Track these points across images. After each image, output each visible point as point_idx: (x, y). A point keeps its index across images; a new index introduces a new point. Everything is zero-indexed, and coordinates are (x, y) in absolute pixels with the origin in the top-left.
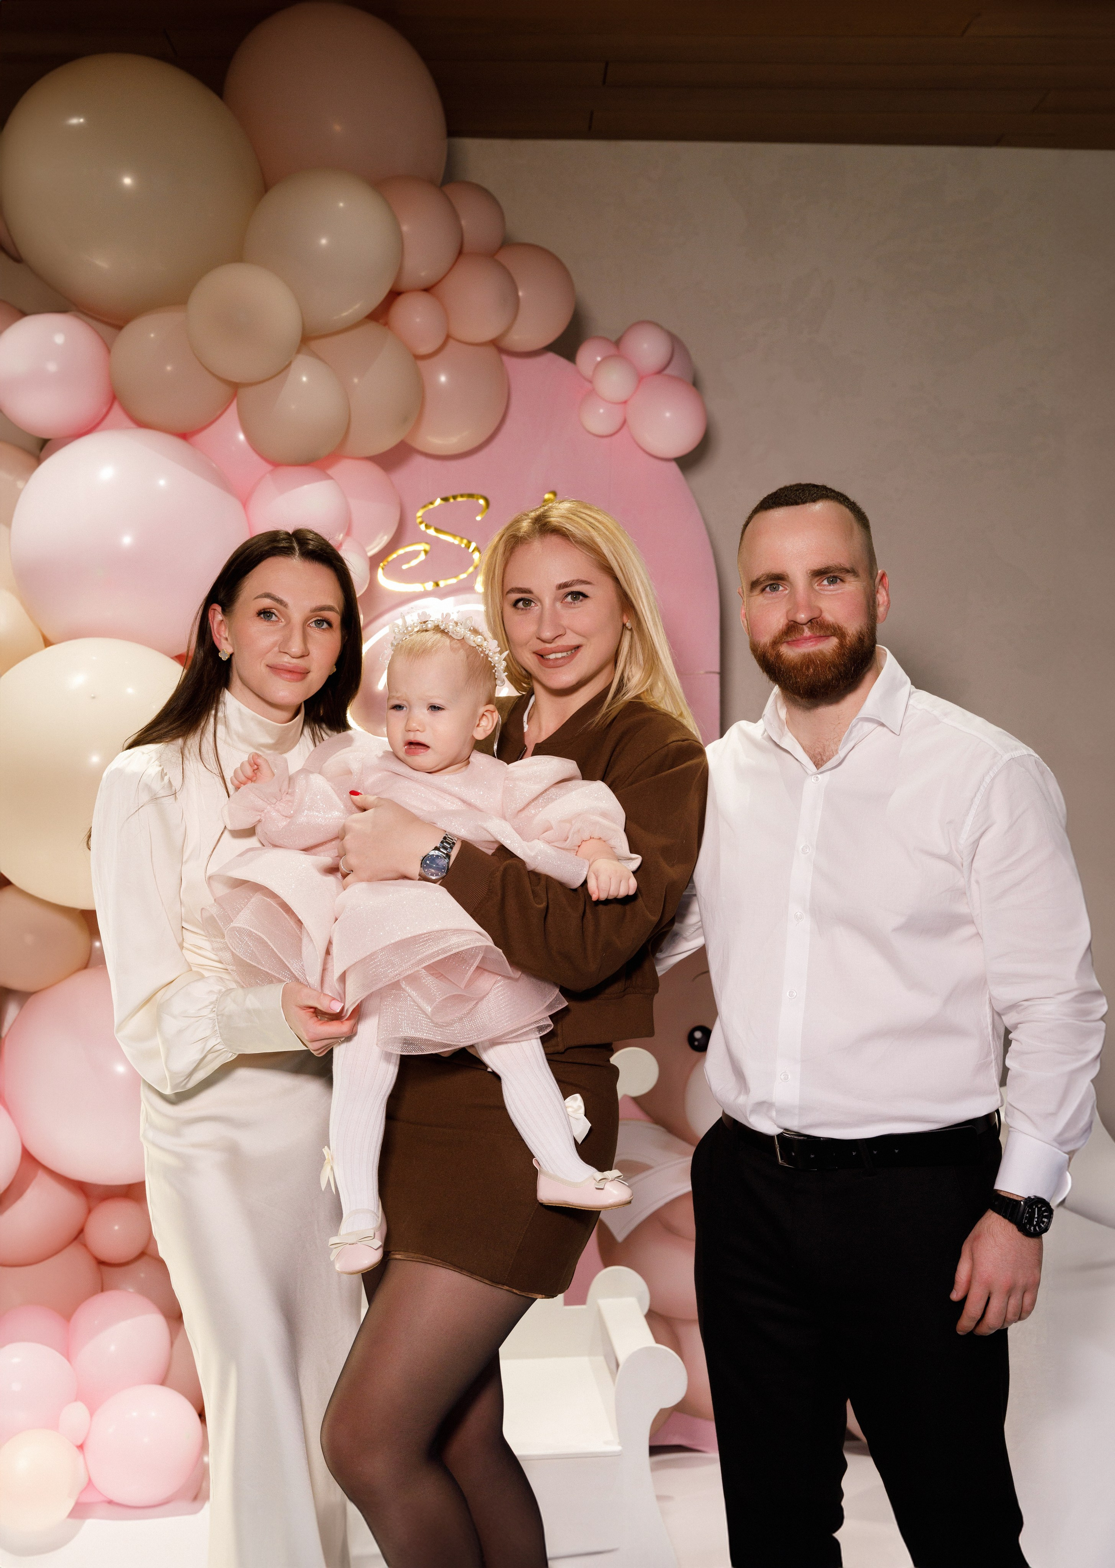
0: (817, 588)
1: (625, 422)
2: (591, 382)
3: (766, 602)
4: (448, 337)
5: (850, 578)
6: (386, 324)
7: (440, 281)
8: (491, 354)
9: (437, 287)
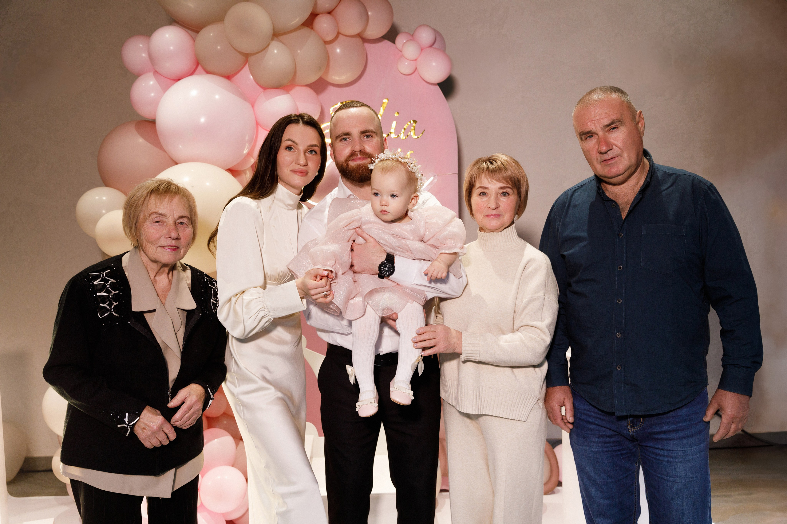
0: (363, 139)
1: (416, 69)
2: (401, 52)
3: (343, 144)
4: (339, 33)
5: (374, 135)
7: (334, 10)
8: (359, 40)
9: (333, 12)
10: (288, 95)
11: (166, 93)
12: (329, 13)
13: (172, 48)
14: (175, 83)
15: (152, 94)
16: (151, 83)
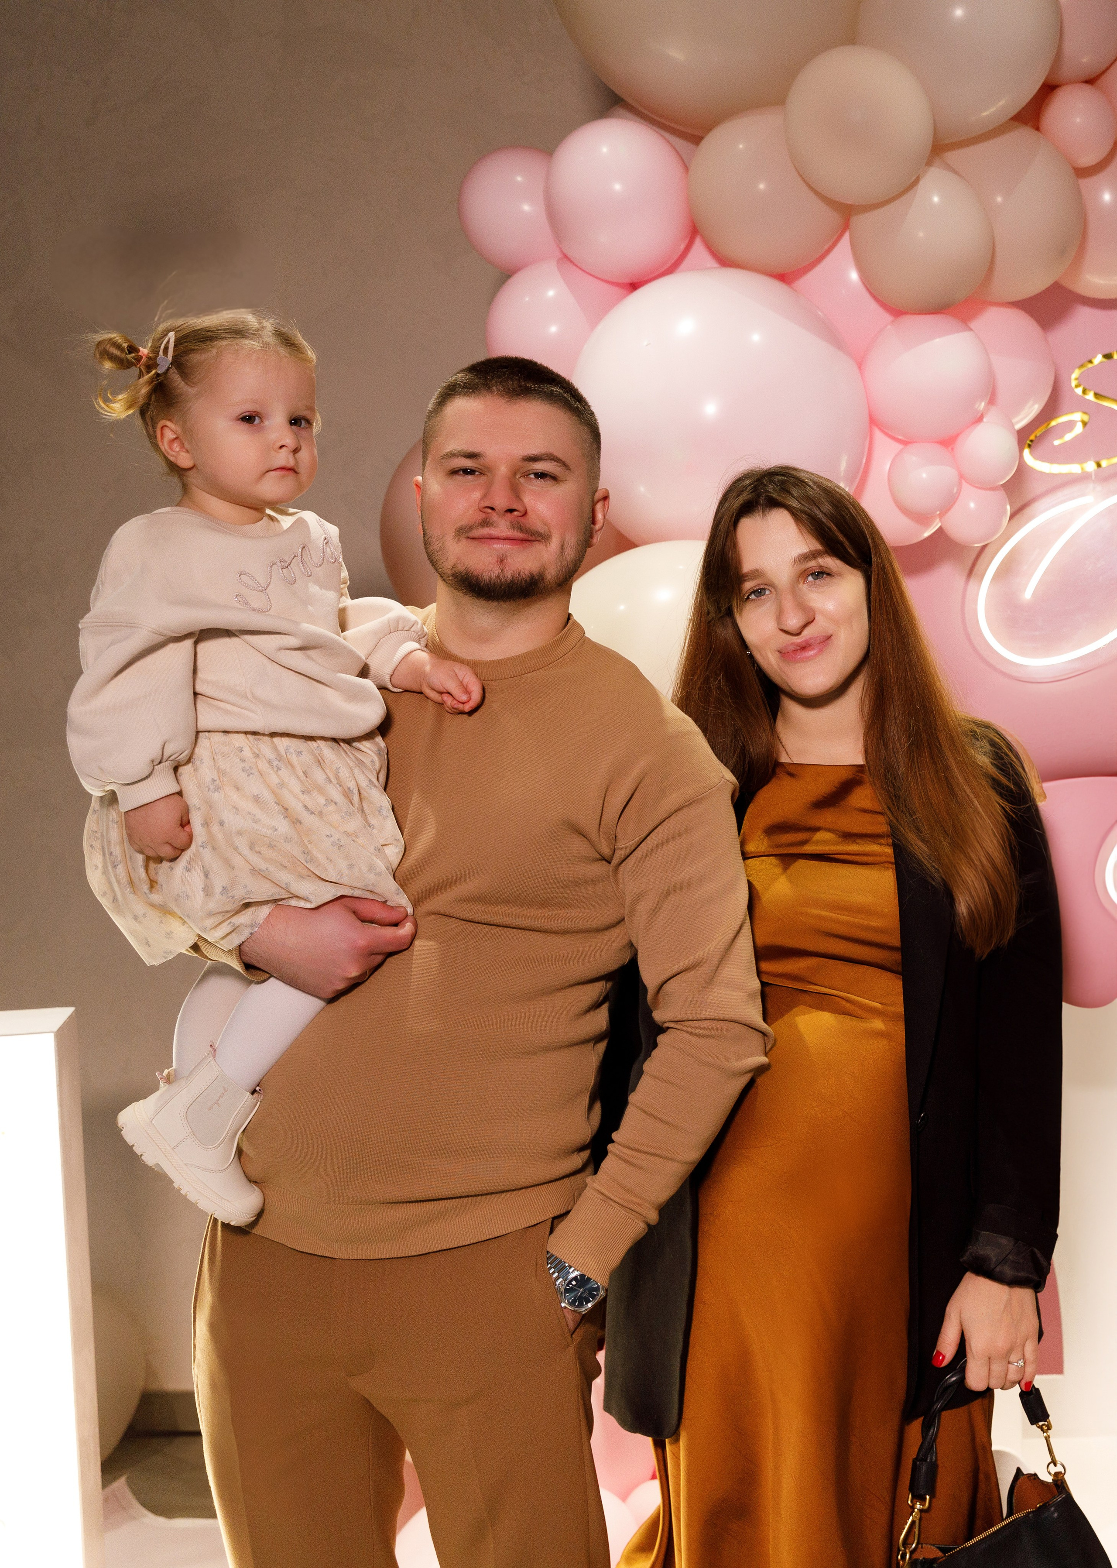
4: (1115, 147)
6: (1037, 126)
7: (1106, 70)
9: (1102, 78)
10: (969, 333)
12: (1093, 81)
13: (618, 187)
14: (625, 296)
15: (553, 329)
16: (551, 293)
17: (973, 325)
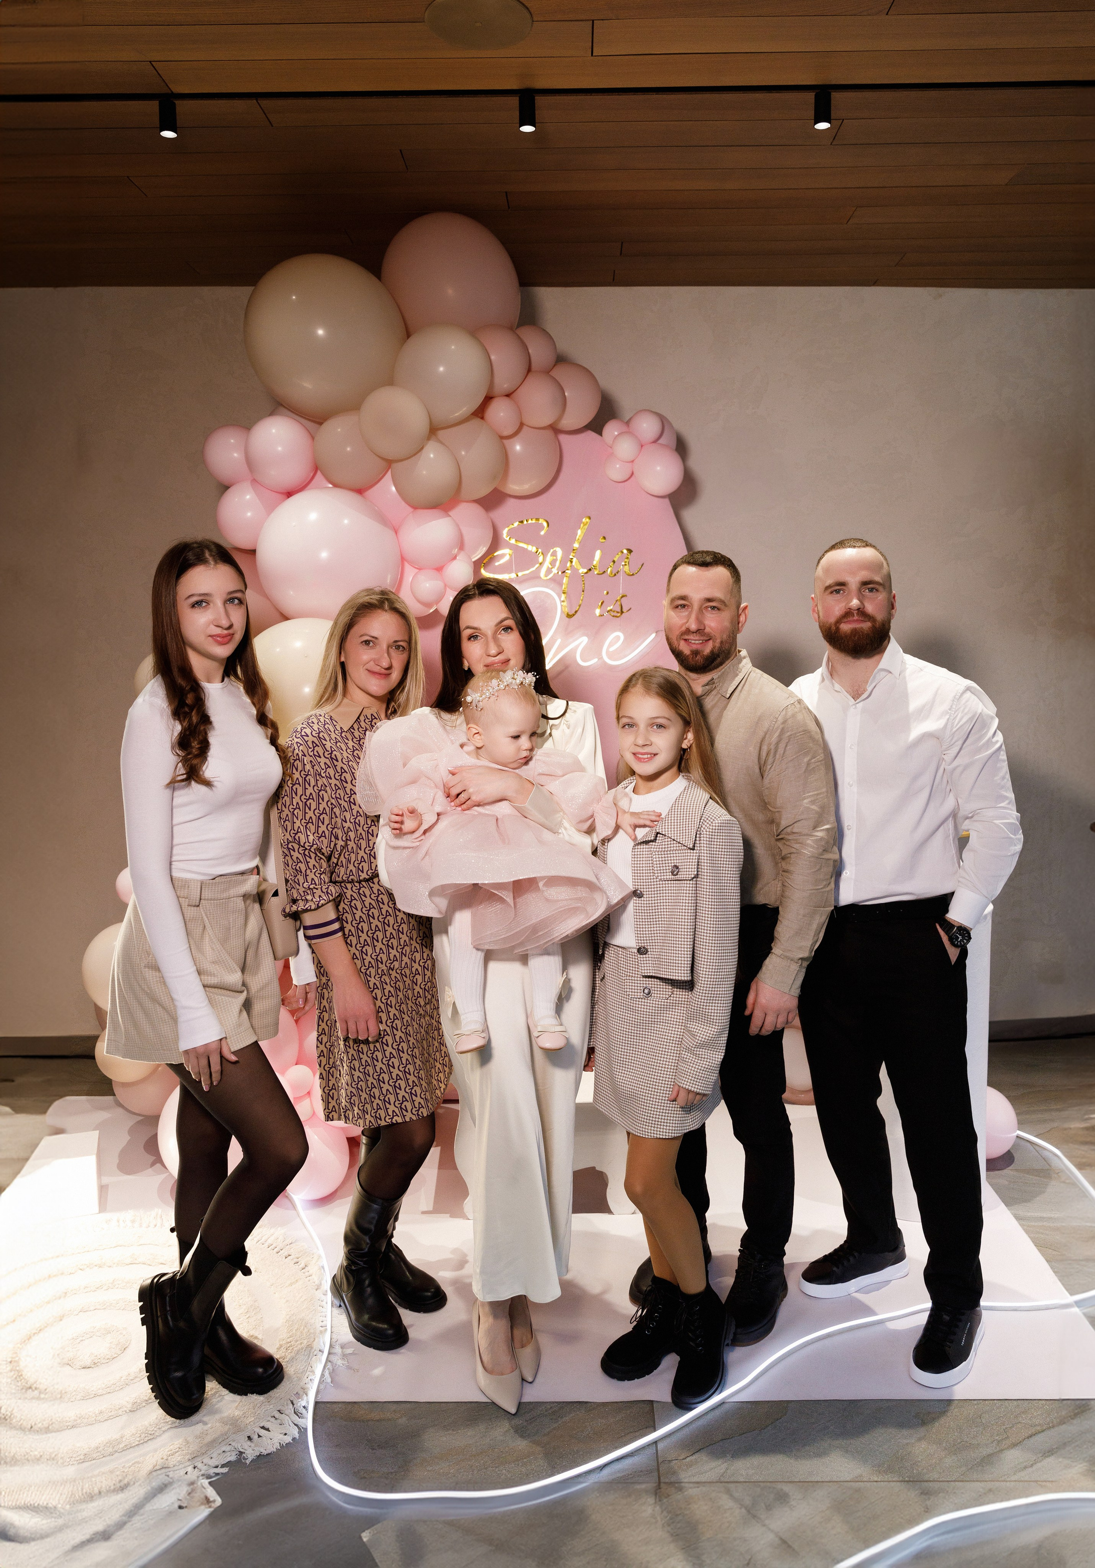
1: (632, 473)
2: (611, 448)
4: (522, 425)
6: (482, 418)
7: (515, 391)
8: (549, 433)
9: (514, 394)
10: (449, 518)
11: (272, 514)
12: (508, 396)
13: (280, 449)
14: (284, 501)
15: (249, 514)
16: (248, 497)
17: (451, 513)
